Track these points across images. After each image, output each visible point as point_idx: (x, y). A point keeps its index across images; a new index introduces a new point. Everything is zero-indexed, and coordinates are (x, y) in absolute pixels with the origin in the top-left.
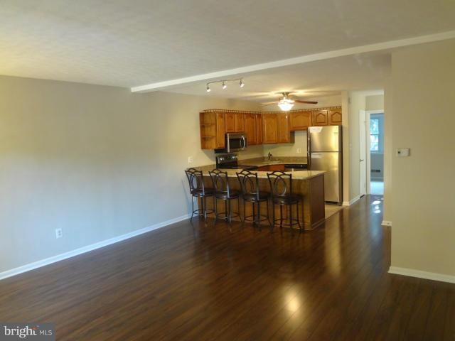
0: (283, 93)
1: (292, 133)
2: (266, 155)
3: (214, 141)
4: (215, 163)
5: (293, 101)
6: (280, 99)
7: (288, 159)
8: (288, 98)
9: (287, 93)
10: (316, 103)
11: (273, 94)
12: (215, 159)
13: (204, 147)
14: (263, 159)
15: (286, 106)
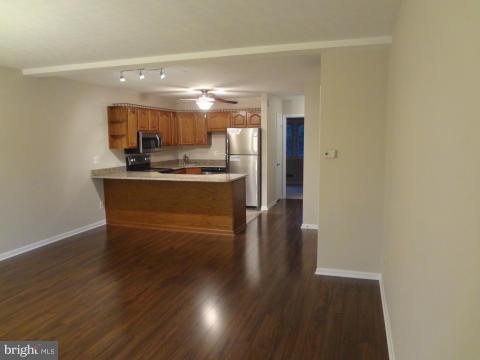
0: (202, 91)
1: (210, 134)
2: (181, 157)
3: (124, 139)
4: (125, 164)
5: (213, 100)
6: (198, 97)
7: (205, 162)
8: (207, 96)
9: (207, 91)
10: (235, 103)
11: (191, 91)
12: (125, 160)
13: (112, 146)
14: (177, 161)
15: (205, 105)
